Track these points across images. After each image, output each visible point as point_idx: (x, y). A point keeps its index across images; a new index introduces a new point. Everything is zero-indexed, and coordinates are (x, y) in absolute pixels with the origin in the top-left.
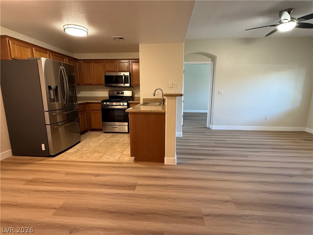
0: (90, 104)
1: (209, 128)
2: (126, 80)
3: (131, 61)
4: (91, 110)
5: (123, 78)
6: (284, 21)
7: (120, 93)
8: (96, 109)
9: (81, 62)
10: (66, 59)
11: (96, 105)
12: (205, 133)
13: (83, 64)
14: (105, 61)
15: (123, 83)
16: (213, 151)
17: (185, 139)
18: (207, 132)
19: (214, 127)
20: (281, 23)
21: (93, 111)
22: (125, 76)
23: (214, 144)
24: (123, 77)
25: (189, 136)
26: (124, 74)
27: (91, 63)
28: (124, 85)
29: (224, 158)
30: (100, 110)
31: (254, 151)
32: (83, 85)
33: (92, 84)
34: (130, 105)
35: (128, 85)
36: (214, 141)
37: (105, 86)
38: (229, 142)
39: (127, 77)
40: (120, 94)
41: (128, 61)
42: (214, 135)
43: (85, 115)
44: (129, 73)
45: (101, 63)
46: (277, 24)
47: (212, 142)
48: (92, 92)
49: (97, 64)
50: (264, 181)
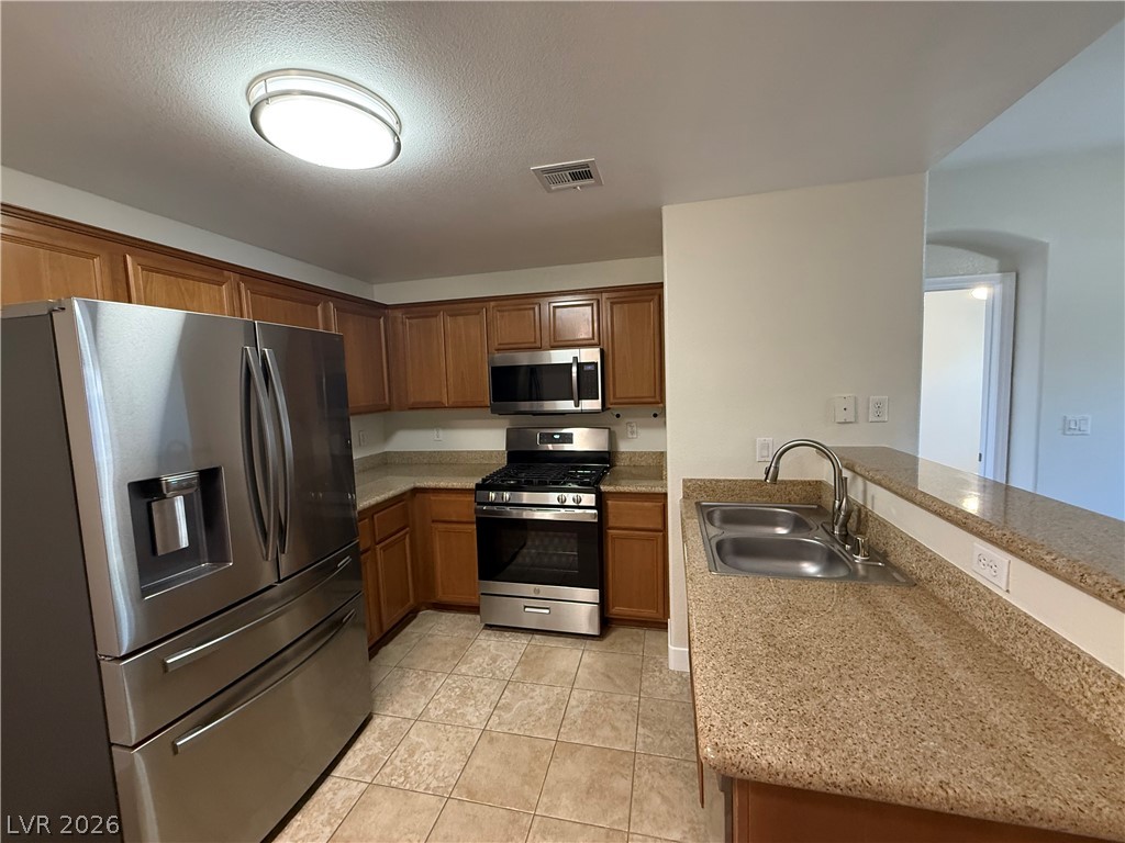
0: (427, 496)
2: (585, 381)
3: (605, 295)
4: (433, 521)
5: (574, 375)
7: (557, 437)
8: (454, 519)
9: (399, 314)
10: (325, 310)
11: (453, 497)
13: (403, 324)
14: (492, 304)
15: (572, 399)
21: (441, 526)
22: (580, 366)
24: (574, 369)
26: (575, 358)
27: (436, 316)
28: (577, 405)
30: (472, 523)
32: (401, 409)
33: (438, 406)
34: (609, 502)
35: (594, 405)
37: (493, 412)
39: (589, 368)
40: (557, 441)
41: (594, 296)
43: (408, 552)
44: (598, 350)
45: (478, 313)
48: (441, 433)
49: (459, 318)
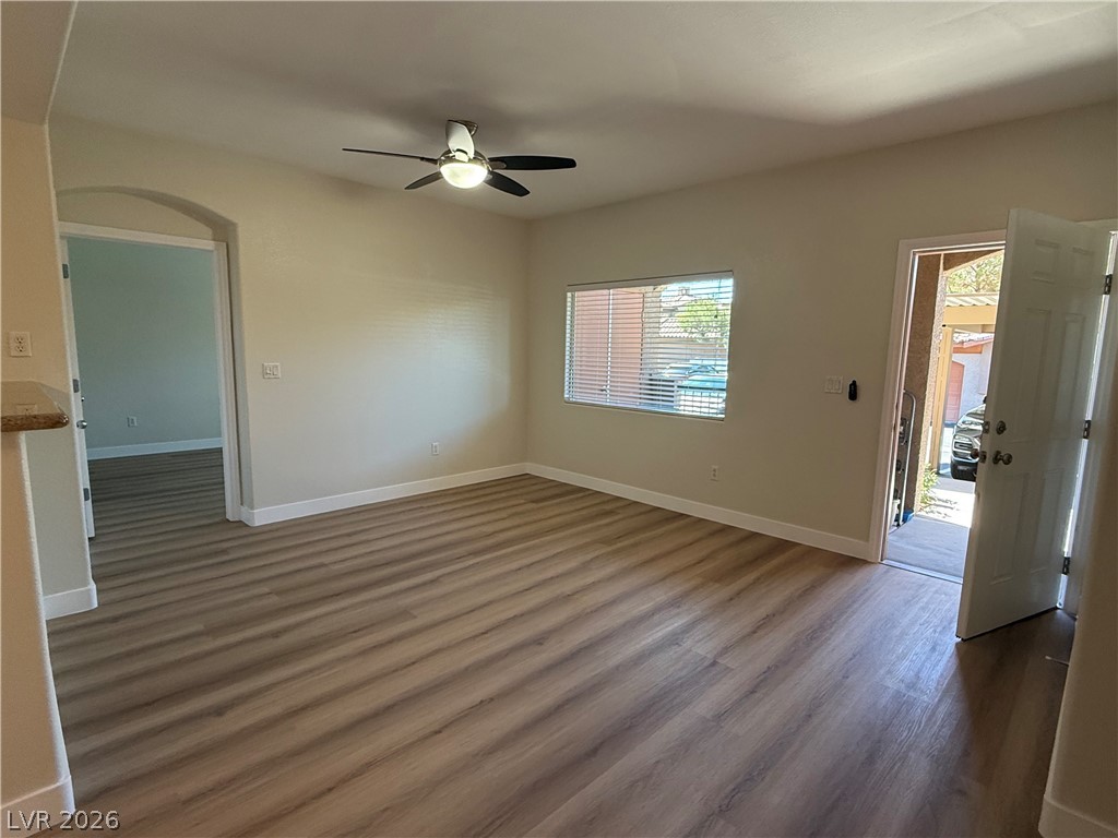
1: (241, 524)
6: (459, 156)
12: (224, 552)
16: (276, 634)
17: (115, 619)
18: (235, 543)
19: (263, 515)
20: (448, 157)
23: (274, 599)
25: (132, 591)
29: (330, 655)
31: (424, 584)
36: (276, 584)
38: (337, 567)
42: (267, 553)
46: (440, 159)
47: (266, 590)
50: (482, 702)
